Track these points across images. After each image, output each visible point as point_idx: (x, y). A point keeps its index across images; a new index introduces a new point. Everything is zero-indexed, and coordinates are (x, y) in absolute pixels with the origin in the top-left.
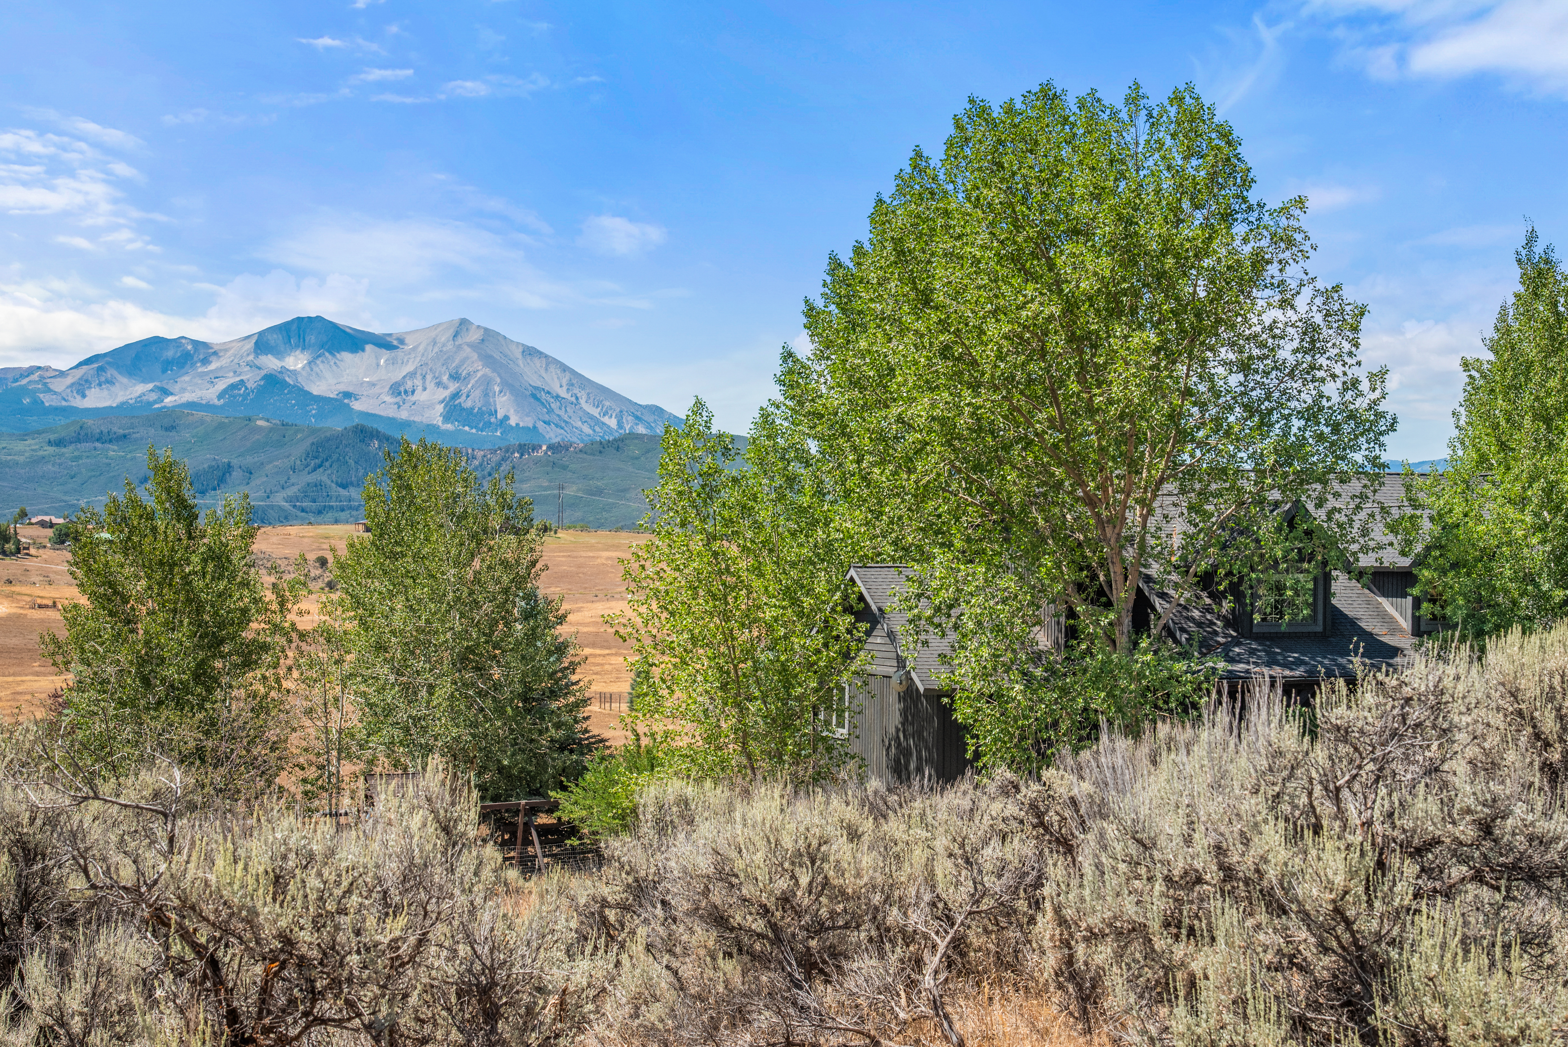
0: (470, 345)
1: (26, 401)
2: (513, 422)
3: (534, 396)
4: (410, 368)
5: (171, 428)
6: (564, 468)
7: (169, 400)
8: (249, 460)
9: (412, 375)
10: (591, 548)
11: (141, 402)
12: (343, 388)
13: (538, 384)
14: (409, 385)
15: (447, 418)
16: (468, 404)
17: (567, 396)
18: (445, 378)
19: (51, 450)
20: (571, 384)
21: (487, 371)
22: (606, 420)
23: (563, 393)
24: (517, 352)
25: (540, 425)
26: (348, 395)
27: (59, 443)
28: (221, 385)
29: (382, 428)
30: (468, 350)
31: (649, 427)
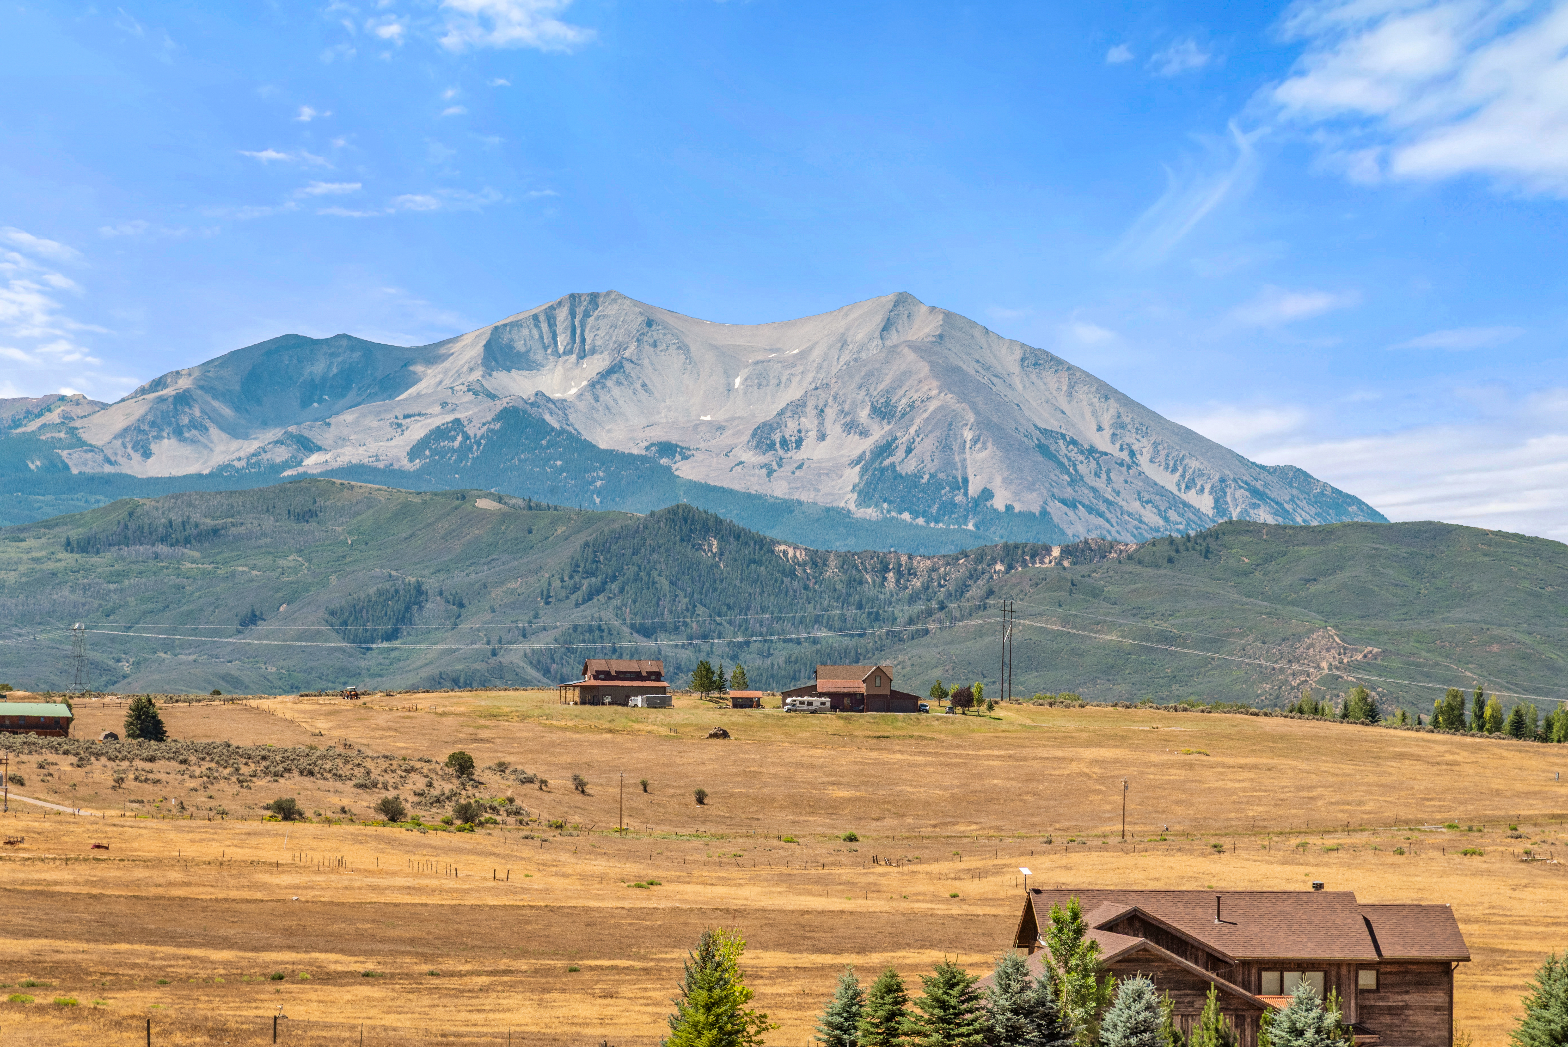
0: (914, 347)
1: (35, 464)
2: (999, 503)
3: (1043, 449)
4: (793, 393)
5: (306, 516)
6: (1096, 593)
7: (313, 462)
8: (459, 579)
9: (797, 408)
10: (1066, 740)
11: (258, 464)
12: (658, 435)
13: (1053, 424)
14: (791, 427)
15: (865, 496)
16: (910, 467)
17: (1113, 450)
18: (864, 415)
19: (69, 559)
20: (1120, 425)
21: (949, 399)
22: (1191, 497)
23: (1103, 442)
24: (1011, 362)
25: (1056, 510)
26: (668, 449)
27: (86, 546)
28: (417, 431)
29: (731, 515)
30: (910, 356)
31: (1279, 509)
